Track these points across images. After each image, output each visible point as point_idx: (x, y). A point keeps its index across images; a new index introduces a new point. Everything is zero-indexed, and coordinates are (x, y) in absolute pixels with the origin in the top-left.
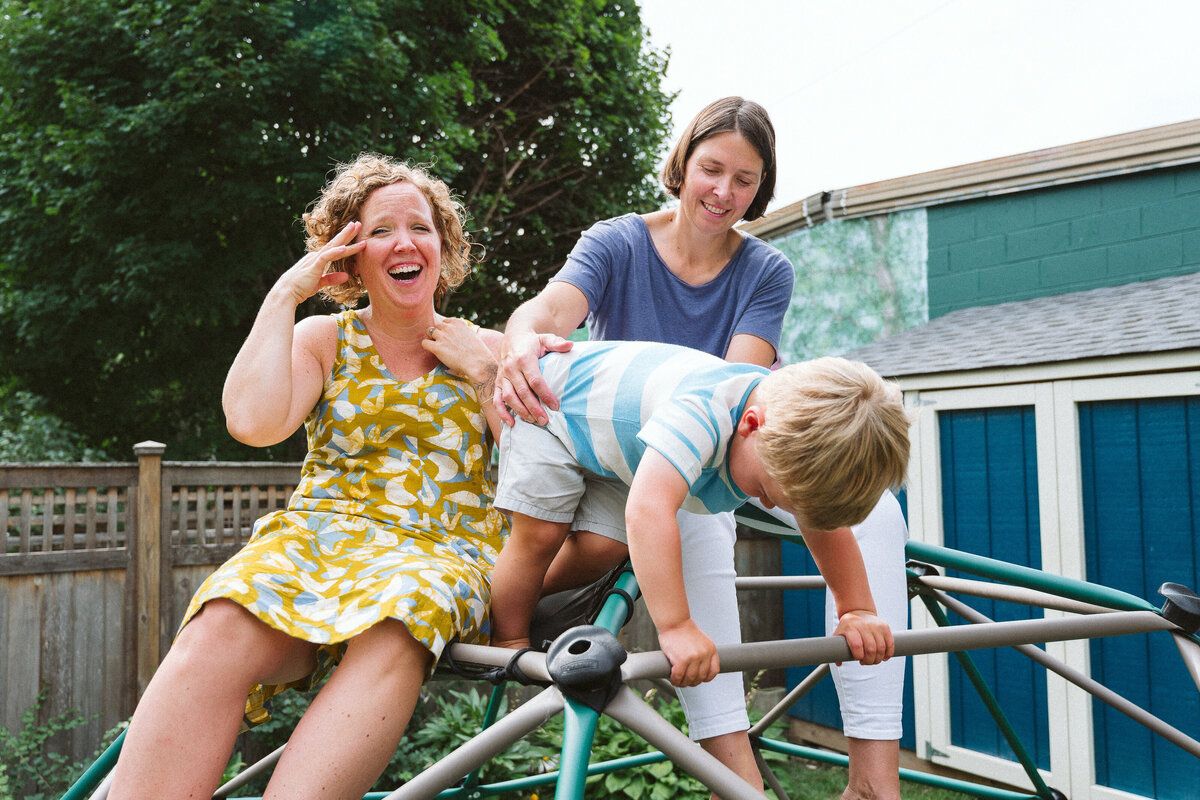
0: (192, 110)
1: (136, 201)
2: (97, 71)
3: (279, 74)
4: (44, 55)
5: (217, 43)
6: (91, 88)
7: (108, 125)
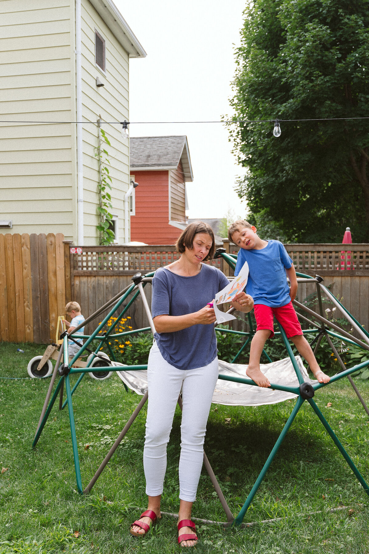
0: (303, 101)
1: (289, 140)
2: (275, 91)
3: (335, 79)
4: (256, 90)
5: (308, 74)
6: (270, 99)
7: (275, 113)
